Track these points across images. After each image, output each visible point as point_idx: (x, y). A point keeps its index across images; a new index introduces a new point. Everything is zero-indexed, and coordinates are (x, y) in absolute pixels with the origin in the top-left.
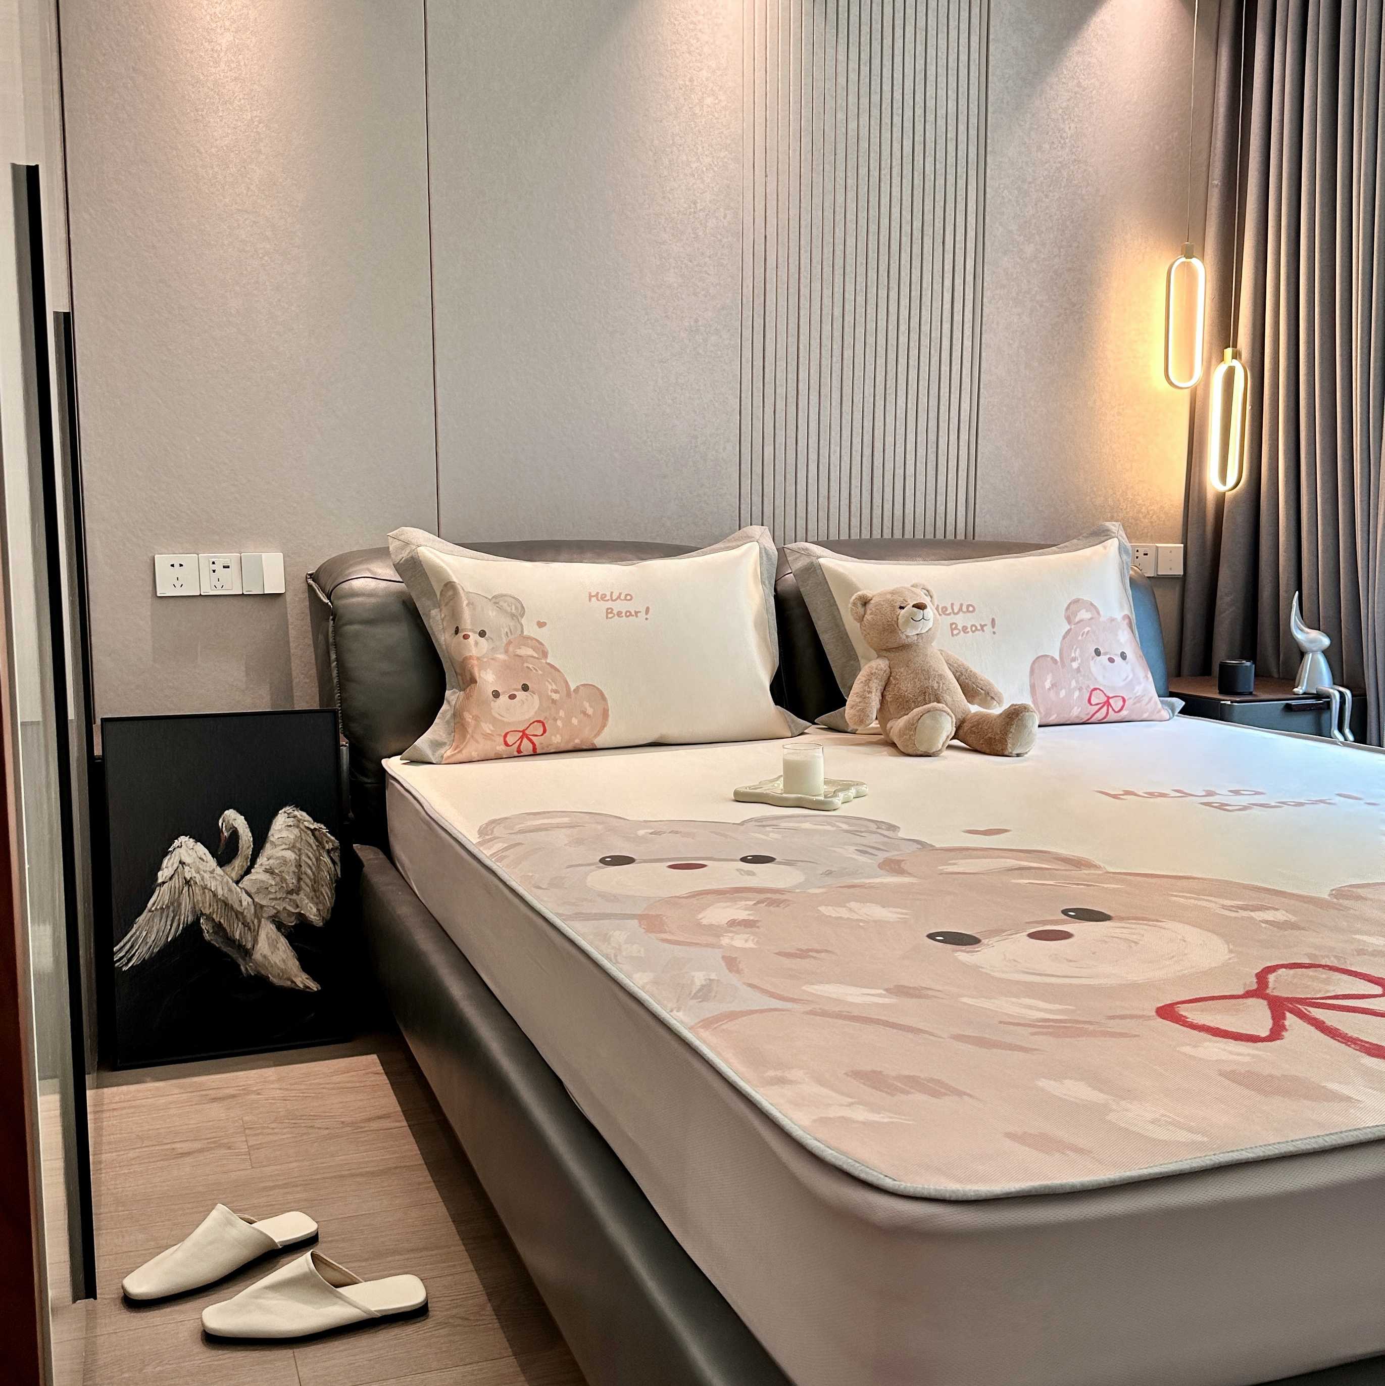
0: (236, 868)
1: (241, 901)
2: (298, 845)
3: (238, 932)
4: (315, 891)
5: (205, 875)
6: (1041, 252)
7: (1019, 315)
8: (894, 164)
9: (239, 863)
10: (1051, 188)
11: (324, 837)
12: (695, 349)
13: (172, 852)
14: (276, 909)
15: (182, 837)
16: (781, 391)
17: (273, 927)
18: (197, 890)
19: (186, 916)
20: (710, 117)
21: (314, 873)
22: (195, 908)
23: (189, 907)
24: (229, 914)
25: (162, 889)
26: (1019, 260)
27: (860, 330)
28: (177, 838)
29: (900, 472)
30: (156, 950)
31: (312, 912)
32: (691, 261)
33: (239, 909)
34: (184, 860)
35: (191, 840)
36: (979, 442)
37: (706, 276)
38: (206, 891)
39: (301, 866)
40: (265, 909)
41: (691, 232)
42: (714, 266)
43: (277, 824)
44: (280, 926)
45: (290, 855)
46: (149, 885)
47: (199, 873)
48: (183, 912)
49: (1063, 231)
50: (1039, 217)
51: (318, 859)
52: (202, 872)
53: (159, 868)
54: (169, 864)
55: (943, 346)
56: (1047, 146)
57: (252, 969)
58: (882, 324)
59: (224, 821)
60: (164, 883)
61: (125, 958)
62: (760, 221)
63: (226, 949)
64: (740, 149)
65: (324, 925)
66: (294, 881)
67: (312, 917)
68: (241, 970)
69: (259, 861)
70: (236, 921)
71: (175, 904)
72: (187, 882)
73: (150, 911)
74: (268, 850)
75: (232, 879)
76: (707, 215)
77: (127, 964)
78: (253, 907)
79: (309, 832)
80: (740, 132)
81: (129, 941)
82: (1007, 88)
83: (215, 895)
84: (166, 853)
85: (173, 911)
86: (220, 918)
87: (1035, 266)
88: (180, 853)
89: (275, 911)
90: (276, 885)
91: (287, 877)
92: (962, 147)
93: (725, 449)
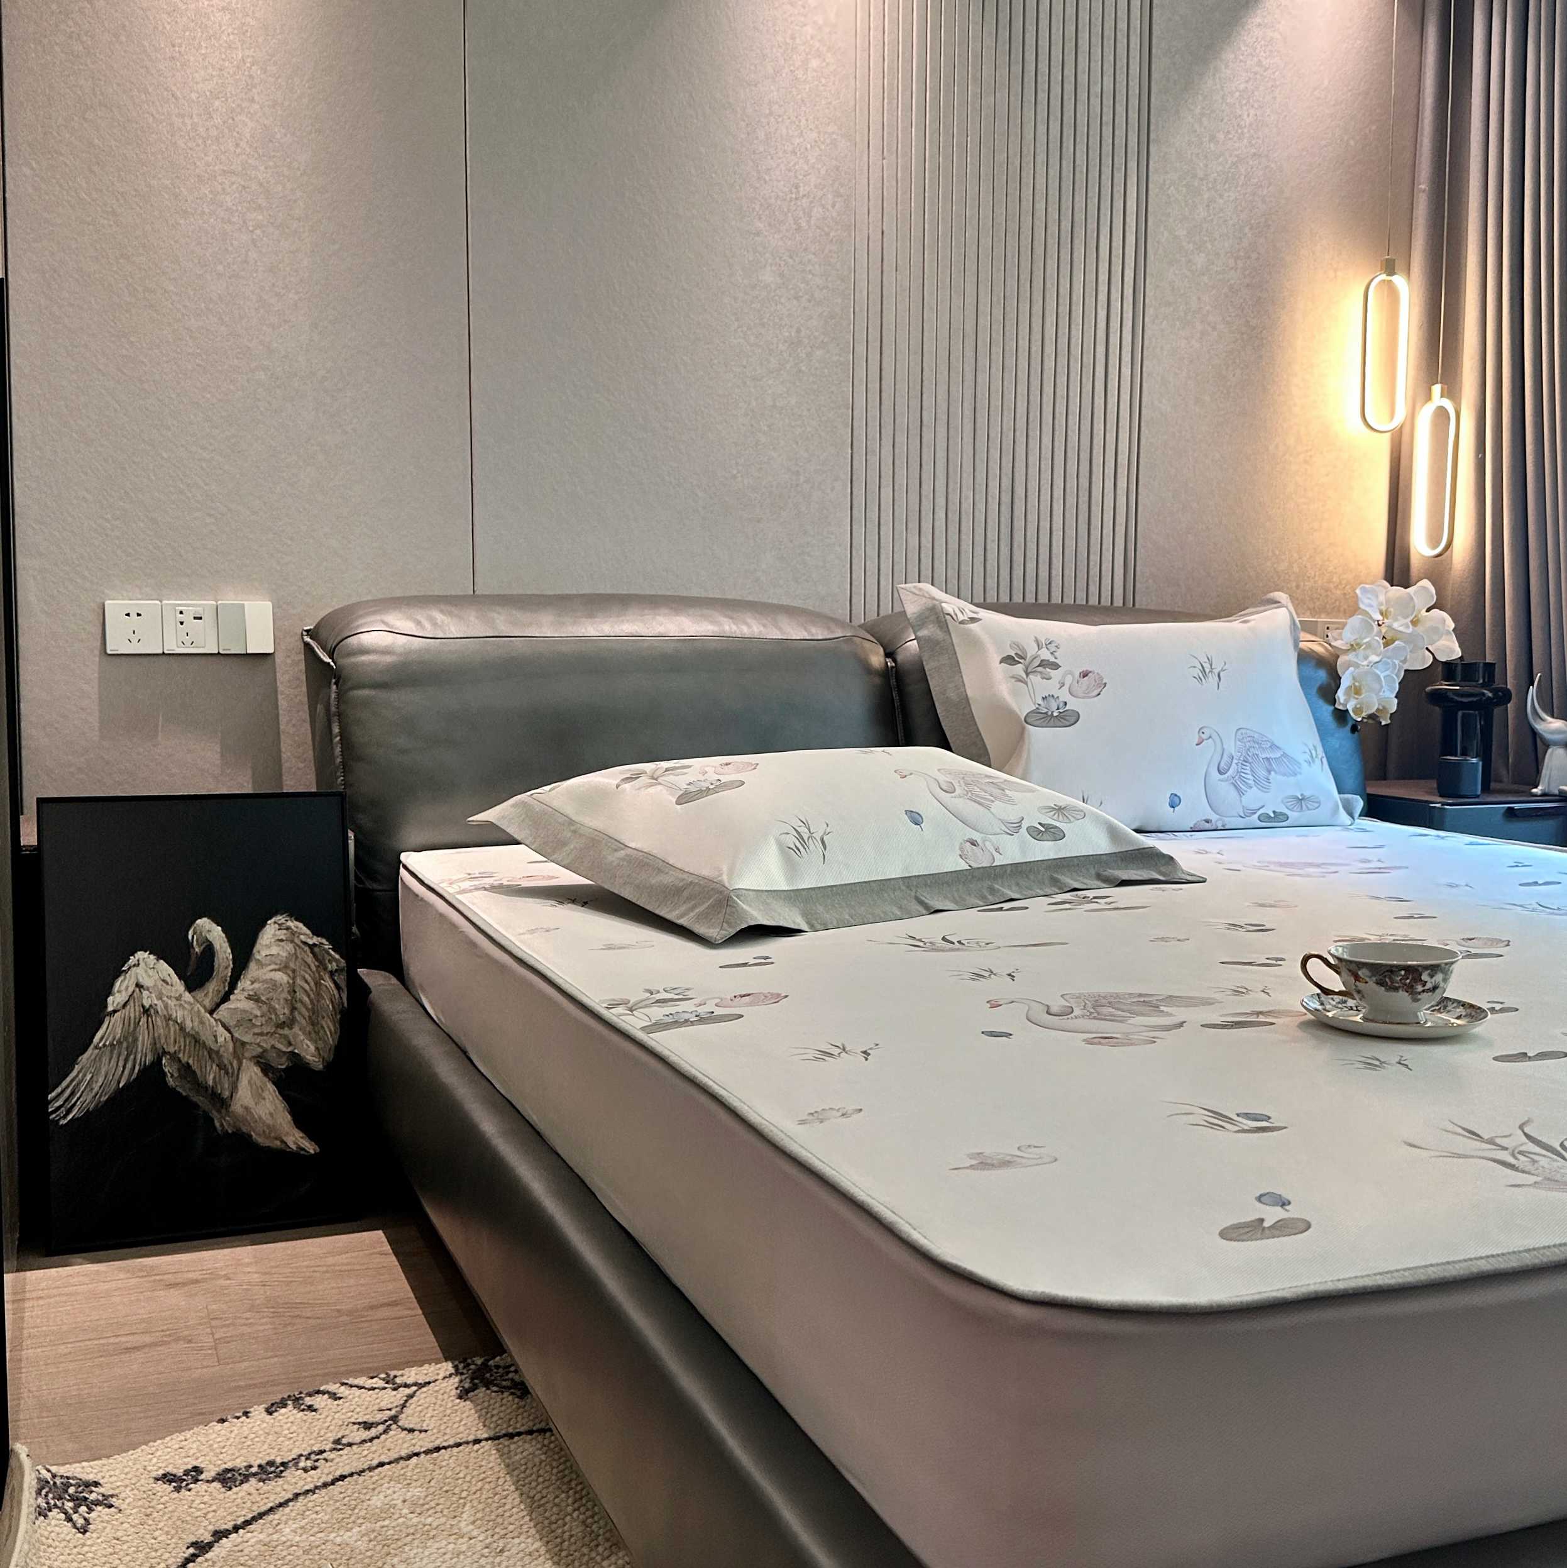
0: (210, 994)
1: (215, 1036)
2: (292, 965)
3: (212, 1077)
4: (313, 1025)
5: (169, 1002)
6: (1213, 264)
7: (1187, 339)
8: (1038, 151)
9: (214, 987)
10: (1227, 186)
11: (326, 955)
12: (796, 364)
13: (126, 972)
14: (262, 1047)
15: (139, 953)
16: (902, 421)
17: (257, 1070)
18: (159, 1022)
19: (144, 1053)
20: (816, 83)
21: (311, 1001)
22: (155, 1044)
23: (148, 1043)
24: (201, 1053)
25: (113, 1020)
26: (1188, 274)
27: (997, 350)
28: (133, 954)
29: (1045, 525)
30: (104, 1099)
31: (310, 1051)
32: (791, 257)
33: (214, 1047)
34: (141, 980)
35: (152, 957)
36: (1140, 491)
37: (810, 276)
38: (171, 1023)
39: (295, 992)
40: (248, 1047)
41: (792, 222)
42: (820, 265)
43: (265, 937)
44: (266, 1069)
45: (282, 977)
46: (97, 1014)
47: (161, 999)
48: (139, 1049)
49: (1240, 238)
50: (1212, 220)
51: (317, 984)
52: (165, 999)
53: (109, 992)
54: (123, 988)
55: (1097, 374)
56: (1221, 136)
57: (229, 1124)
58: (1024, 344)
59: (195, 933)
60: (115, 1011)
61: (63, 1109)
62: (875, 214)
63: (198, 1099)
64: (852, 124)
65: (325, 1067)
66: (287, 1011)
67: (308, 1057)
68: (214, 1124)
69: (240, 985)
70: (209, 1064)
71: (129, 1039)
72: (146, 1011)
73: (96, 1047)
74: (253, 970)
75: (204, 1007)
76: (811, 202)
77: (65, 1117)
78: (231, 1045)
79: (307, 948)
80: (852, 103)
81: (67, 1087)
82: (1174, 64)
83: (182, 1028)
84: (118, 973)
85: (127, 1048)
86: (190, 1057)
87: (1207, 281)
88: (137, 974)
89: (261, 1050)
90: (262, 1016)
91: (277, 1006)
92: (1120, 133)
93: (832, 489)
